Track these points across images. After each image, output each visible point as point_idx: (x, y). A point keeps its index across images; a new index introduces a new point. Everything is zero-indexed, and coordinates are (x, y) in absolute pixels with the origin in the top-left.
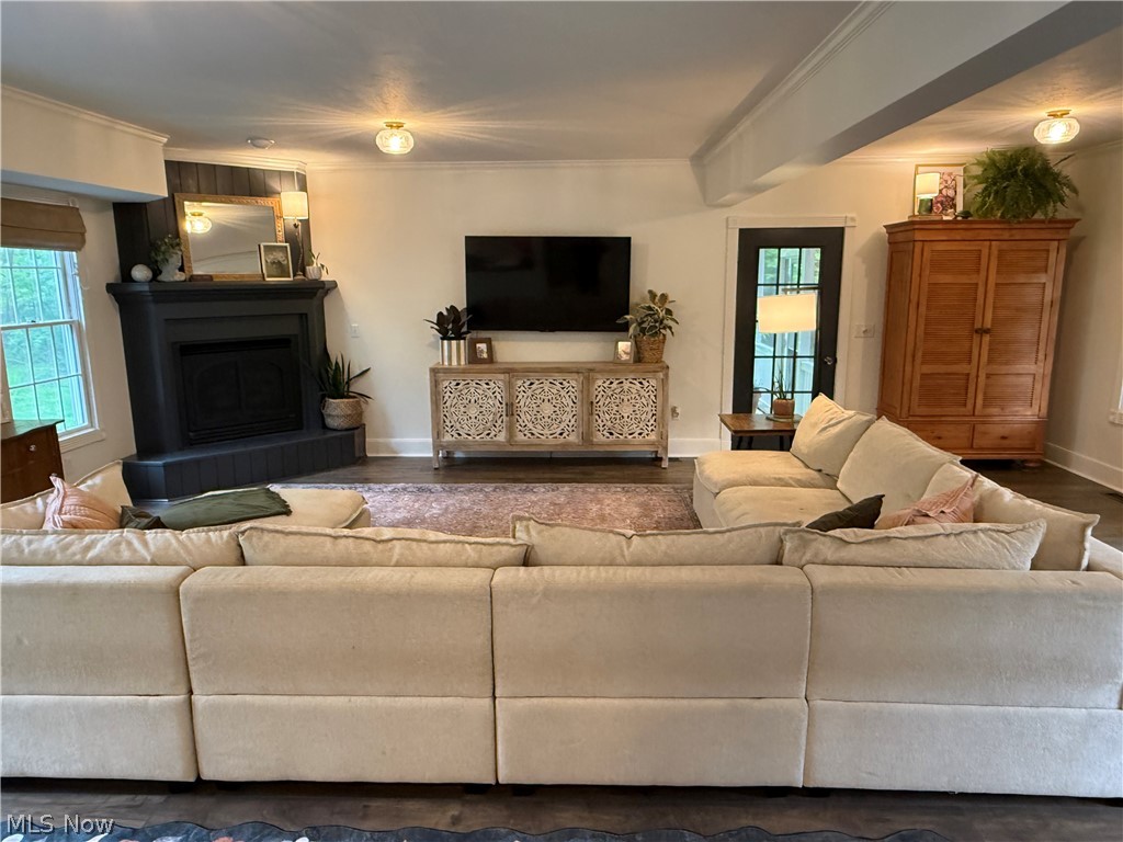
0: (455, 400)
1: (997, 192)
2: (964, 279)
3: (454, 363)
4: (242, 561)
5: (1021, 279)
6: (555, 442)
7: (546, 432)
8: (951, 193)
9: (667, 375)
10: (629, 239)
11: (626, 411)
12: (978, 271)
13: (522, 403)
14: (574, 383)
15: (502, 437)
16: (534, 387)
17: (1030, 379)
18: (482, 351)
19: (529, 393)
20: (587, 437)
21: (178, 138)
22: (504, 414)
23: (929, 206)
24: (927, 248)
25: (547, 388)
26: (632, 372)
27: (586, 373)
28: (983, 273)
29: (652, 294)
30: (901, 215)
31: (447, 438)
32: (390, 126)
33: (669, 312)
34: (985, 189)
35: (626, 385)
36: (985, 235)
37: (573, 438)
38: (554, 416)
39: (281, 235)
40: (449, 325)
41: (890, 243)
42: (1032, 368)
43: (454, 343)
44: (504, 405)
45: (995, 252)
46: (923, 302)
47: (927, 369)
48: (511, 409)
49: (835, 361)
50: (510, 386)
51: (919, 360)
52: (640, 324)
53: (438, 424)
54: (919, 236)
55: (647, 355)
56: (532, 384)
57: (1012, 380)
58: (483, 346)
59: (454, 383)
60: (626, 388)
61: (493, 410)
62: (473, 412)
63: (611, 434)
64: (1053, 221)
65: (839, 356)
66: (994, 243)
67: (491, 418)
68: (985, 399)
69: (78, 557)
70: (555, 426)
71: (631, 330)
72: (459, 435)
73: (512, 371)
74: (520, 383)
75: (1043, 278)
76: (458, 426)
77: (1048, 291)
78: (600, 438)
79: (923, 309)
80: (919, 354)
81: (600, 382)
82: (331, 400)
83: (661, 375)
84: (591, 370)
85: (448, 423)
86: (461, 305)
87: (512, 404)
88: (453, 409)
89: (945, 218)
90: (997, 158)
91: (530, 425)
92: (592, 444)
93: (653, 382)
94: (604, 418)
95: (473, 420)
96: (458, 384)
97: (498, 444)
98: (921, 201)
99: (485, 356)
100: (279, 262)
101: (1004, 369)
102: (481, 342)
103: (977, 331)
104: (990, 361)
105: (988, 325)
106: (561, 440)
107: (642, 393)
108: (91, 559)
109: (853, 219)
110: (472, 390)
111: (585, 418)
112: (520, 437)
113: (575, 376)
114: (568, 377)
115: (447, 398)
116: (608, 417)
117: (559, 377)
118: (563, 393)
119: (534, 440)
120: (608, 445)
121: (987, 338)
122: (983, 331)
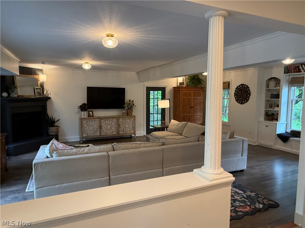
0: (86, 126)
1: (192, 82)
2: (188, 98)
3: (85, 117)
4: (114, 150)
5: (197, 98)
6: (111, 134)
7: (109, 132)
8: (183, 81)
9: (135, 118)
10: (124, 89)
11: (127, 126)
12: (190, 96)
13: (103, 126)
14: (115, 120)
15: (98, 134)
16: (106, 122)
17: (199, 116)
18: (91, 114)
19: (105, 123)
20: (118, 133)
21: (23, 60)
22: (99, 128)
23: (181, 84)
24: (182, 92)
25: (109, 122)
26: (127, 117)
27: (117, 118)
28: (191, 97)
29: (130, 100)
30: (175, 86)
31: (84, 135)
32: (86, 63)
33: (133, 104)
34: (190, 81)
35: (126, 120)
36: (191, 89)
37: (115, 133)
38: (110, 128)
39: (39, 85)
40: (83, 108)
41: (174, 91)
42: (200, 114)
43: (85, 112)
44: (99, 126)
45: (193, 92)
46: (182, 102)
47: (183, 115)
48: (100, 127)
49: (165, 114)
50: (100, 121)
51: (182, 113)
52: (128, 107)
53: (82, 132)
54: (181, 89)
55: (129, 114)
56: (105, 121)
57: (197, 116)
58: (91, 113)
59: (86, 122)
60: (126, 121)
61: (96, 128)
62: (91, 128)
63: (123, 132)
64: (201, 87)
65: (166, 113)
66: (193, 91)
67: (95, 130)
68: (193, 120)
69: (82, 153)
70: (111, 130)
71: (126, 108)
72: (87, 134)
73: (100, 118)
74: (102, 121)
75: (200, 98)
76: (87, 132)
77: (201, 100)
78: (121, 132)
79: (182, 103)
80: (182, 112)
81: (121, 120)
82: (51, 128)
83: (134, 118)
84: (119, 117)
85: (85, 131)
86: (86, 103)
87: (101, 126)
88: (86, 128)
89: (184, 86)
90: (191, 75)
91: (105, 131)
92: (119, 134)
93: (132, 120)
94: (122, 128)
95: (91, 130)
96: (87, 122)
97: (97, 136)
98: (179, 83)
99: (92, 115)
100: (39, 92)
101: (195, 114)
102: (90, 112)
103: (191, 107)
104: (193, 113)
105: (192, 106)
106: (112, 134)
107: (130, 122)
108: (85, 153)
109: (167, 86)
110: (91, 123)
111: (118, 128)
112: (102, 134)
113: (115, 119)
114: (113, 119)
115: (84, 125)
116: (123, 128)
117: (111, 119)
118: (112, 123)
119: (106, 134)
120: (123, 134)
121: (192, 108)
122: (192, 107)
